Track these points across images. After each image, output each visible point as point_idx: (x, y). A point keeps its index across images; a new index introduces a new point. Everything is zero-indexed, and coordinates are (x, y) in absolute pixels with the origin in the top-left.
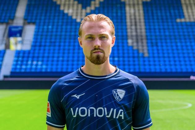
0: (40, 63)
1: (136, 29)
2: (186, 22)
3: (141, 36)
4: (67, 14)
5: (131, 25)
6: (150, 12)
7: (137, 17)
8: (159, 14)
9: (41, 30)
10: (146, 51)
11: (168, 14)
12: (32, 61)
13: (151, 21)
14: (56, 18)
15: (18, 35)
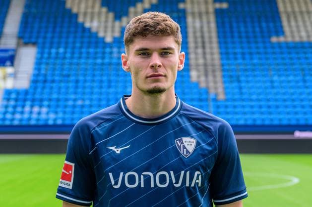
0: (44, 110)
1: (204, 53)
2: (287, 43)
3: (213, 65)
4: (89, 29)
5: (196, 48)
6: (227, 25)
7: (206, 35)
8: (242, 29)
9: (46, 55)
10: (220, 90)
11: (257, 29)
12: (32, 106)
13: (229, 40)
14: (72, 35)
15: (8, 63)
